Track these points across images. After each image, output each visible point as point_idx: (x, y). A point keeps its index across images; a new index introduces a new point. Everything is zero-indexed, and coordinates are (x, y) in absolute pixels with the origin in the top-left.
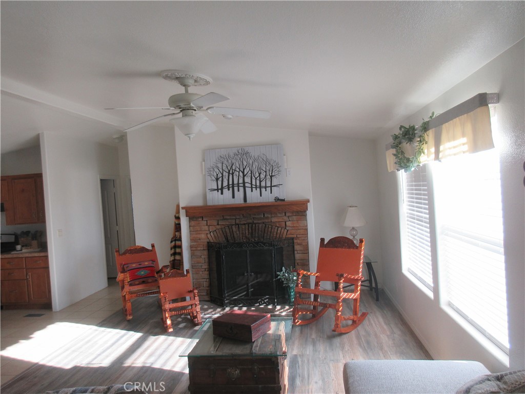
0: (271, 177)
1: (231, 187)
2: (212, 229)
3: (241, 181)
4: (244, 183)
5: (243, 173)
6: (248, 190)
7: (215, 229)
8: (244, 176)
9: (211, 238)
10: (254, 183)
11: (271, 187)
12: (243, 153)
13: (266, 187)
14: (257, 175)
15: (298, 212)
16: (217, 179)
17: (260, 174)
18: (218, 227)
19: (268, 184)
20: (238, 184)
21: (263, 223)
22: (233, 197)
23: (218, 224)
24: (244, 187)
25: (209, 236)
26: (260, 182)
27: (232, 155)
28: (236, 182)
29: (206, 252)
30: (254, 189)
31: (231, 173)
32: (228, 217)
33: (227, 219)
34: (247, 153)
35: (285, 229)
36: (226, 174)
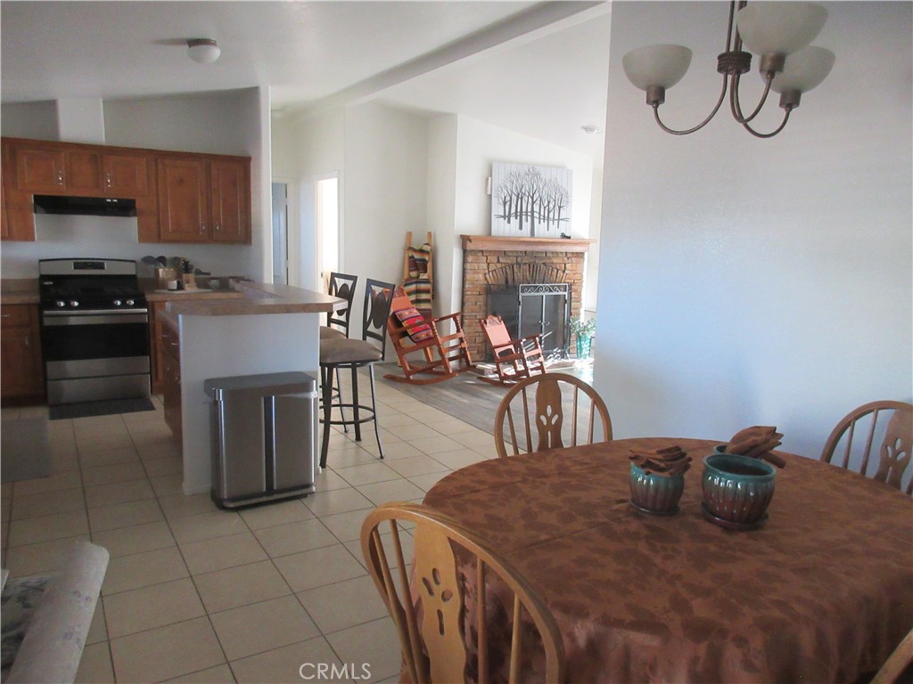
0: (560, 207)
1: (519, 215)
2: (492, 267)
3: (529, 210)
4: (533, 211)
5: (532, 198)
6: (536, 221)
7: (495, 268)
8: (533, 203)
9: (490, 278)
10: (542, 214)
11: (559, 220)
12: (534, 173)
13: (554, 220)
14: (546, 203)
15: (577, 253)
16: (505, 203)
17: (549, 202)
18: (499, 265)
19: (556, 217)
20: (527, 212)
21: (544, 264)
22: (521, 228)
23: (498, 261)
24: (533, 217)
25: (487, 276)
26: (549, 212)
27: (522, 174)
28: (524, 210)
29: (482, 298)
30: (542, 221)
31: (520, 197)
32: (510, 254)
33: (509, 256)
34: (537, 174)
35: (564, 272)
36: (514, 198)
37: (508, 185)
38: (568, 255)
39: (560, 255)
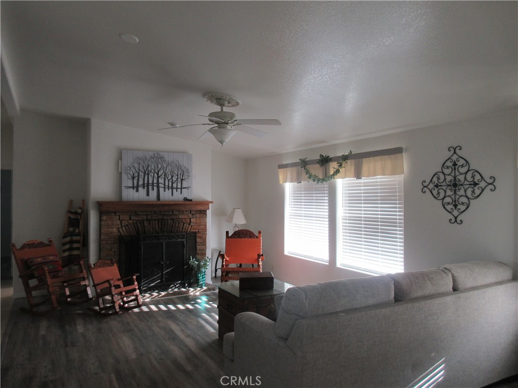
0: (182, 180)
1: (146, 186)
2: (124, 223)
3: (155, 181)
4: (158, 183)
5: (158, 174)
6: (161, 190)
7: (127, 223)
8: (158, 177)
9: (123, 231)
10: (167, 184)
11: (181, 188)
12: (158, 157)
13: (177, 189)
14: (170, 177)
15: (200, 211)
16: (133, 178)
17: (172, 177)
18: (131, 222)
19: (179, 186)
20: (153, 183)
21: (172, 219)
22: (148, 194)
23: (130, 219)
24: (158, 187)
25: (121, 230)
26: (172, 183)
27: (148, 157)
28: (150, 182)
29: (116, 246)
30: (166, 189)
31: (147, 173)
32: (140, 213)
33: (140, 215)
34: (162, 158)
35: (190, 224)
36: (141, 174)
37: (136, 165)
38: (192, 213)
39: (185, 213)
